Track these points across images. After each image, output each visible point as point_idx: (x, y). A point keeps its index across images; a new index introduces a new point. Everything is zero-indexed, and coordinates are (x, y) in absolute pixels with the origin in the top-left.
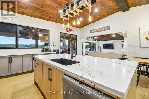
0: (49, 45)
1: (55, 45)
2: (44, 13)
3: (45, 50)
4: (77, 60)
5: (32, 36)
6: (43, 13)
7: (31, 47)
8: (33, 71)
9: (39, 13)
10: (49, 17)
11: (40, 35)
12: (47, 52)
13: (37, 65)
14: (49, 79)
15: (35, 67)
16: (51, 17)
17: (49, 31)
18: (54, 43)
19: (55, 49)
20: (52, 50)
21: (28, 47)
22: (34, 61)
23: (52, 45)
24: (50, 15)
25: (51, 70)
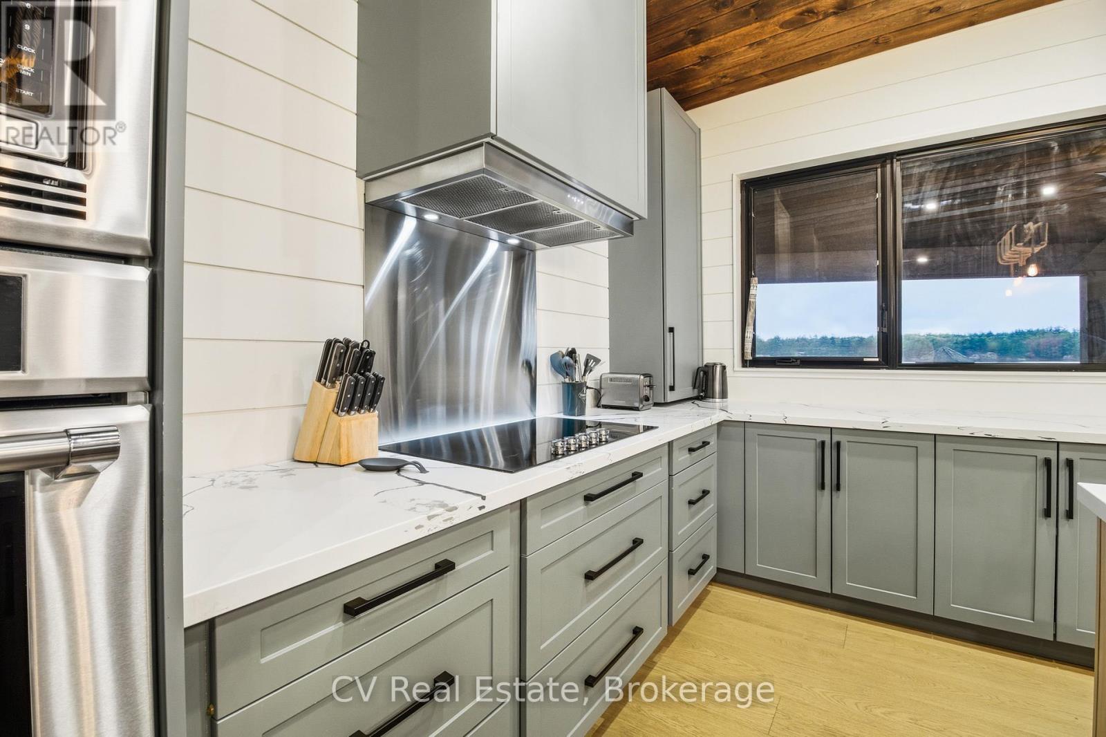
5: (1038, 239)
7: (1019, 353)
21: (992, 358)
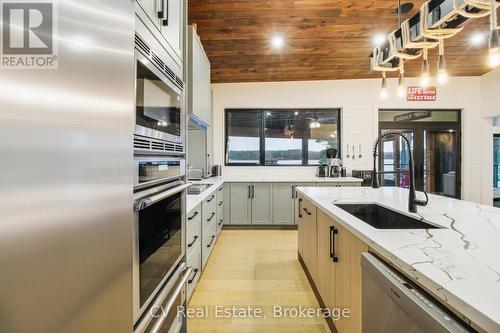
0: (340, 157)
1: (360, 156)
2: (323, 62)
3: (326, 170)
4: (428, 219)
5: (293, 129)
6: (321, 64)
8: (294, 227)
9: (310, 66)
10: (340, 68)
11: (314, 125)
12: (332, 176)
13: (303, 212)
14: (332, 255)
15: (300, 216)
16: (344, 68)
17: (339, 110)
18: (356, 148)
19: (358, 169)
20: (349, 171)
22: (297, 200)
23: (348, 156)
24: (340, 62)
25: (336, 232)
